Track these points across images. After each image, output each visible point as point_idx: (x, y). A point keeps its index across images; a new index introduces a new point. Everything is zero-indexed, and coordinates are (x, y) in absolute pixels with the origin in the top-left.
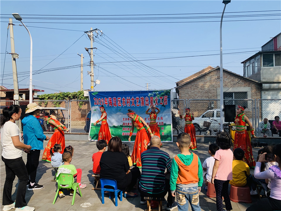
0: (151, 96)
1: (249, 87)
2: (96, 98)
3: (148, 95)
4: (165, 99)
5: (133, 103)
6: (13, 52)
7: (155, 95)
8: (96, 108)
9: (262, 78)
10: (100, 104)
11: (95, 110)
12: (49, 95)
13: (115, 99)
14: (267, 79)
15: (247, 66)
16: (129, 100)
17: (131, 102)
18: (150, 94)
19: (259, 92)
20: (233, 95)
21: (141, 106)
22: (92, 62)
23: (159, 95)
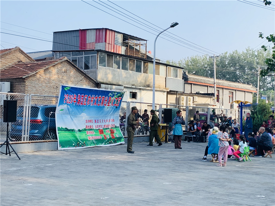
0: (111, 96)
1: (89, 85)
2: (67, 94)
5: (96, 102)
7: (113, 95)
9: (98, 77)
13: (83, 96)
16: (93, 98)
17: (94, 100)
18: (110, 94)
21: (101, 106)
23: (116, 96)
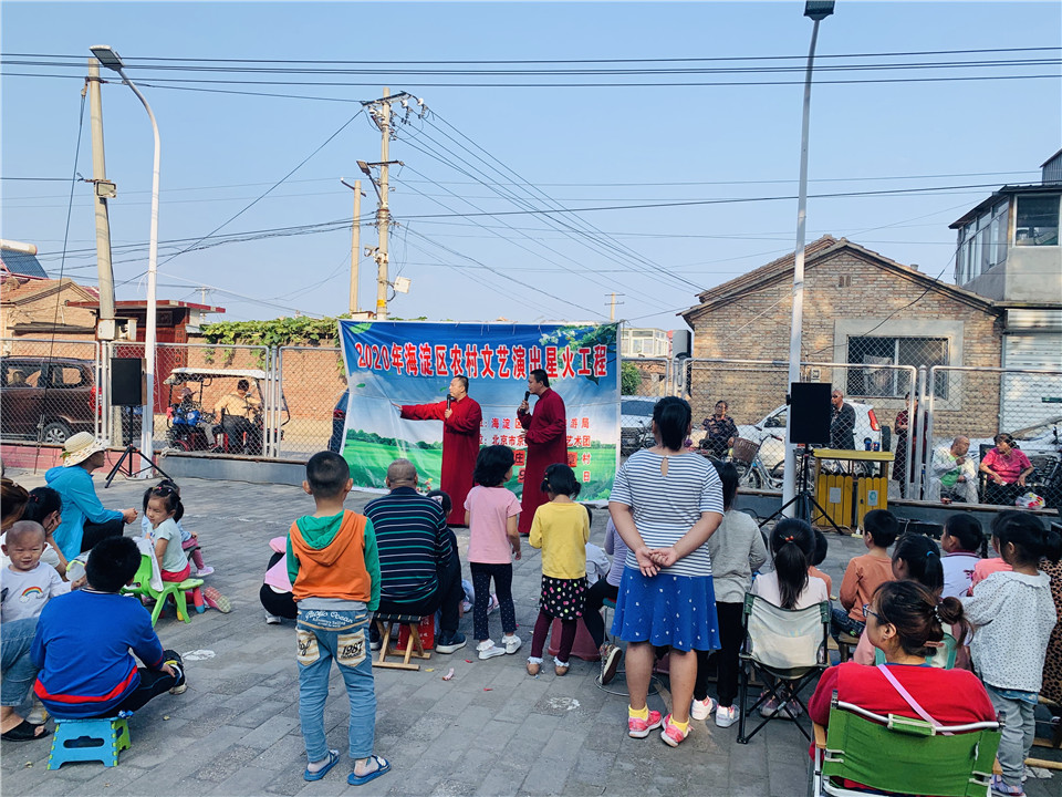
0: (550, 343)
1: (956, 318)
2: (364, 343)
3: (540, 340)
4: (597, 356)
5: (488, 365)
6: (100, 178)
7: (563, 342)
8: (366, 380)
9: (1008, 286)
10: (378, 367)
11: (362, 385)
12: (238, 325)
13: (427, 350)
14: (1031, 292)
15: (968, 237)
16: (474, 354)
17: (480, 361)
18: (546, 336)
19: (994, 342)
20: (892, 350)
21: (516, 378)
22: (383, 214)
